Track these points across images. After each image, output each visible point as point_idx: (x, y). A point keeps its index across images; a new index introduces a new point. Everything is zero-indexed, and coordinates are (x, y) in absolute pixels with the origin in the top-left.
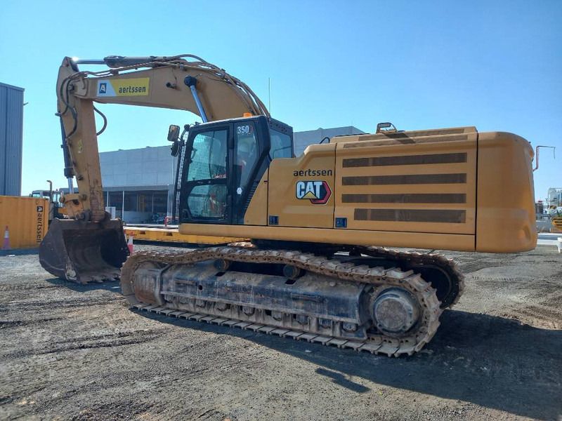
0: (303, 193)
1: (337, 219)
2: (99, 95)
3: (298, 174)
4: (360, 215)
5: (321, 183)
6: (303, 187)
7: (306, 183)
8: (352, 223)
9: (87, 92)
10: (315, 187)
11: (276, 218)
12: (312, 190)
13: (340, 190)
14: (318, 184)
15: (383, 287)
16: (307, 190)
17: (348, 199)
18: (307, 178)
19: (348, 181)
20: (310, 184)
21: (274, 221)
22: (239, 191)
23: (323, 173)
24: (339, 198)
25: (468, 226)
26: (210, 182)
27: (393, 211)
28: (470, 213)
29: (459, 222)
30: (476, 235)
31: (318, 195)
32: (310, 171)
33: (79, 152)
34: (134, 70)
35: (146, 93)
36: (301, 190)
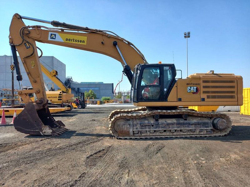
0: (190, 91)
1: (202, 99)
2: (49, 39)
3: (188, 84)
4: (208, 97)
5: (196, 87)
6: (190, 89)
7: (191, 87)
8: (206, 99)
9: (41, 37)
10: (194, 89)
11: (181, 99)
12: (193, 89)
13: (202, 89)
14: (195, 88)
15: (215, 118)
16: (191, 89)
17: (204, 92)
18: (191, 86)
19: (204, 87)
20: (192, 88)
21: (180, 100)
22: (165, 90)
23: (197, 84)
24: (202, 92)
25: (236, 99)
26: (152, 86)
27: (215, 96)
28: (236, 96)
29: (233, 98)
30: (238, 101)
31: (195, 91)
32: (192, 84)
33: (32, 67)
34: (77, 32)
35: (85, 44)
36: (189, 90)
